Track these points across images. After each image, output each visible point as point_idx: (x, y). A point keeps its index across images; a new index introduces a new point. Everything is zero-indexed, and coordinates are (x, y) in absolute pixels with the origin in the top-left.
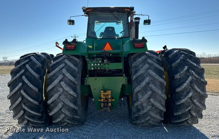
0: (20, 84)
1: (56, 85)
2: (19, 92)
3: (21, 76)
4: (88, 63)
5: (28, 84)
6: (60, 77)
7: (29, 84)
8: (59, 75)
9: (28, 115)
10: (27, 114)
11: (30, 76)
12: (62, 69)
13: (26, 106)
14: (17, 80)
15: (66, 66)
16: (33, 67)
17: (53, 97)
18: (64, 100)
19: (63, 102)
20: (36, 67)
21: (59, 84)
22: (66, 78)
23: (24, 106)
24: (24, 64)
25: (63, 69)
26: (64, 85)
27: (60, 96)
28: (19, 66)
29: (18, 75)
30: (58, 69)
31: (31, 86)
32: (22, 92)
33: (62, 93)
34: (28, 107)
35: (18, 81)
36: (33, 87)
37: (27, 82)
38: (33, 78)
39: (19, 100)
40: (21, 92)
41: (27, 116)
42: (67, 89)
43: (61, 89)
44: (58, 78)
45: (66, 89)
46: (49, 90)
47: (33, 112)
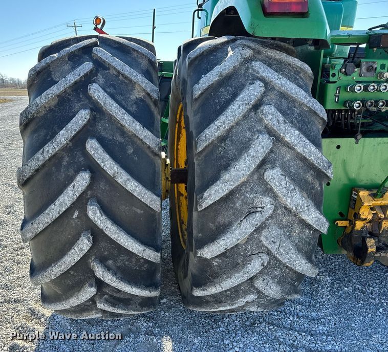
0: (82, 180)
1: (244, 183)
2: (76, 214)
3: (79, 141)
4: (331, 79)
5: (120, 181)
6: (261, 146)
7: (123, 178)
8: (248, 134)
9: (111, 296)
10: (107, 294)
11: (118, 138)
12: (256, 107)
13: (108, 269)
14: (62, 158)
15: (272, 96)
16: (120, 97)
17: (229, 235)
18: (272, 248)
19: (269, 253)
20: (133, 97)
21: (255, 177)
22: (284, 150)
23: (100, 272)
24: (76, 83)
25: (266, 108)
26: (283, 183)
27: (259, 230)
28: (55, 90)
29: (63, 136)
30: (244, 109)
31: (133, 186)
32: (95, 214)
33: (271, 217)
34: (115, 274)
35: (64, 163)
36: (140, 193)
37: (111, 168)
38: (131, 151)
39: (81, 250)
40: (90, 214)
41: (107, 301)
42: (296, 200)
43: (267, 200)
44: (251, 152)
45: (288, 202)
46: (211, 203)
47: (134, 289)
